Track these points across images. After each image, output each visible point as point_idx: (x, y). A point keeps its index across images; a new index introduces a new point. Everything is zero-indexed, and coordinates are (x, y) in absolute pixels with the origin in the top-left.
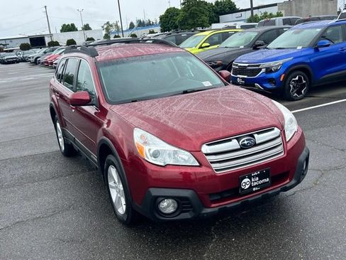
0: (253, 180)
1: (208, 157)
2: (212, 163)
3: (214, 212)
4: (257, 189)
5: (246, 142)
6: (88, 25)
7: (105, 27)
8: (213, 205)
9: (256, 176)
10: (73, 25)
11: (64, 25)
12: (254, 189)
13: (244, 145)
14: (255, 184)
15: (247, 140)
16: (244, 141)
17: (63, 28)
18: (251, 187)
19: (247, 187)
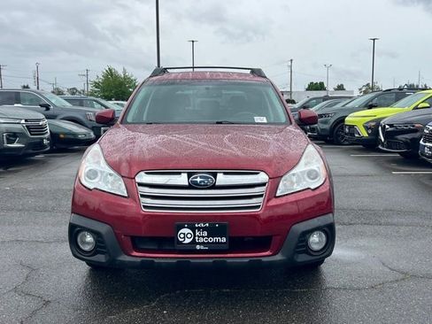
0: (197, 234)
1: (140, 188)
2: (142, 196)
3: (134, 262)
4: (202, 247)
5: (199, 180)
6: (342, 85)
7: (364, 89)
8: (135, 253)
9: (204, 229)
10: (322, 84)
11: (312, 83)
12: (198, 247)
13: (196, 183)
14: (202, 240)
15: (201, 177)
16: (196, 178)
17: (309, 86)
18: (194, 242)
19: (187, 241)
